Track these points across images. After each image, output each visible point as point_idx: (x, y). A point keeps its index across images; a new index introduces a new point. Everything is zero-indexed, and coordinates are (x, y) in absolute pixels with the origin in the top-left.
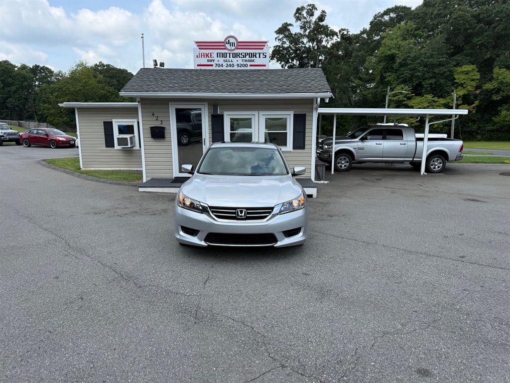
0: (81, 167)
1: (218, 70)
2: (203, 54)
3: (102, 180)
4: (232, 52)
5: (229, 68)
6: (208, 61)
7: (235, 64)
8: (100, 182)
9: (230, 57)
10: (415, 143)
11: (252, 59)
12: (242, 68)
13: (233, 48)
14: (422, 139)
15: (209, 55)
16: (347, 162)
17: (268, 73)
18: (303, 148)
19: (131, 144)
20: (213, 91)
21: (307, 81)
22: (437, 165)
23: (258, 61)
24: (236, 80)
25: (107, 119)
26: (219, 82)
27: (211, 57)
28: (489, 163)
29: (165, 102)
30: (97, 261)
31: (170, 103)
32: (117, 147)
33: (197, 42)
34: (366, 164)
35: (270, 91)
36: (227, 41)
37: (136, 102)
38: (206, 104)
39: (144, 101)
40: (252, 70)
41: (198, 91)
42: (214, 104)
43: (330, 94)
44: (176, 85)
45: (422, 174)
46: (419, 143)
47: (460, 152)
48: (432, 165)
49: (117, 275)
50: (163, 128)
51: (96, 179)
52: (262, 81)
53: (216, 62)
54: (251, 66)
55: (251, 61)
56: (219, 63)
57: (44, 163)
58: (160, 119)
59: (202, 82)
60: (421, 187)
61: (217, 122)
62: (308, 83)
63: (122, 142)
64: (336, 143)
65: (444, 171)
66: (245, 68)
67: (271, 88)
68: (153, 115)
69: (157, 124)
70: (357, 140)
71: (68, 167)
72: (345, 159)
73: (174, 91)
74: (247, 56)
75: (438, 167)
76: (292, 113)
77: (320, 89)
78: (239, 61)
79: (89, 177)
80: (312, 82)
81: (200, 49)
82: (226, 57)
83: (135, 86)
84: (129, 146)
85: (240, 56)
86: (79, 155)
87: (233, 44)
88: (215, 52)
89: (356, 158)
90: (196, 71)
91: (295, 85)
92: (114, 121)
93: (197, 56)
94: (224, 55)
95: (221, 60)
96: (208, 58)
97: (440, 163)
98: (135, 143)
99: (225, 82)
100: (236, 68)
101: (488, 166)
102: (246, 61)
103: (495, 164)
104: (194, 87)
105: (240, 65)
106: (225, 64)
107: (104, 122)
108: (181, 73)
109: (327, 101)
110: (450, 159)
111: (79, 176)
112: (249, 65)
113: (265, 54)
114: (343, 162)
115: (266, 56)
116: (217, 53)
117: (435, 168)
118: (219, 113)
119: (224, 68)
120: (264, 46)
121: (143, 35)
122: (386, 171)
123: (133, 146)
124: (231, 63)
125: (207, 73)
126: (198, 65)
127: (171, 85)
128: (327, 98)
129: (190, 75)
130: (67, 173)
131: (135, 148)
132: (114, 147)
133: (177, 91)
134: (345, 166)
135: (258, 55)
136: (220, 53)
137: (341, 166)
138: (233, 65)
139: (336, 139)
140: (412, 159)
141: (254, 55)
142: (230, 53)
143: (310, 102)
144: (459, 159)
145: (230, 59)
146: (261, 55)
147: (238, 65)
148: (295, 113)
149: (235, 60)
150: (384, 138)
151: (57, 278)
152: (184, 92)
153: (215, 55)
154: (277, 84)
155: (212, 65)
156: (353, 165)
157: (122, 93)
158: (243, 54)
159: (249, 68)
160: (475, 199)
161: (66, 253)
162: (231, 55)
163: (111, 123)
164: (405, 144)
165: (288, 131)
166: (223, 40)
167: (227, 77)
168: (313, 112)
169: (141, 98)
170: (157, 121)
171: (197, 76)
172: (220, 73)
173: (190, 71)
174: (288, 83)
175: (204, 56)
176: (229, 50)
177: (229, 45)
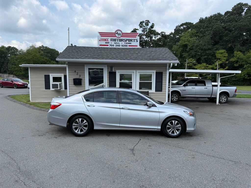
0: (31, 100)
1: (111, 48)
2: (103, 39)
3: (43, 109)
4: (119, 38)
5: (117, 47)
6: (106, 43)
7: (121, 45)
8: (42, 110)
9: (118, 41)
10: (212, 88)
11: (130, 42)
12: (124, 47)
13: (120, 36)
14: (216, 86)
15: (106, 40)
16: (177, 97)
17: (139, 50)
18: (161, 91)
19: (60, 88)
20: (111, 59)
21: (163, 54)
22: (224, 99)
23: (133, 43)
24: (123, 53)
25: (47, 74)
26: (113, 54)
27: (107, 41)
29: (82, 65)
31: (85, 65)
32: (51, 89)
33: (99, 33)
35: (144, 59)
36: (116, 32)
37: (65, 64)
38: (106, 66)
39: (70, 64)
40: (130, 48)
41: (103, 59)
42: (111, 66)
43: (178, 61)
44: (89, 55)
45: (217, 104)
46: (214, 88)
47: (235, 92)
48: (221, 99)
50: (81, 80)
51: (39, 108)
52: (137, 54)
53: (110, 44)
54: (129, 46)
55: (130, 43)
56: (112, 44)
57: (9, 98)
58: (79, 74)
59: (103, 54)
61: (112, 76)
63: (55, 86)
64: (172, 87)
65: (227, 102)
66: (126, 47)
68: (75, 72)
69: (77, 77)
70: (182, 86)
71: (23, 100)
72: (176, 96)
73: (88, 58)
74: (127, 41)
75: (224, 100)
76: (155, 71)
77: (172, 59)
78: (123, 43)
79: (35, 107)
80: (166, 55)
81: (101, 36)
82: (116, 41)
83: (65, 55)
84: (59, 88)
85: (123, 40)
86: (29, 92)
88: (110, 38)
89: (181, 95)
90: (99, 48)
91: (156, 56)
92: (50, 75)
93: (100, 40)
94: (114, 40)
95: (113, 43)
97: (225, 98)
98: (62, 87)
99: (117, 54)
100: (121, 47)
101: (247, 100)
102: (126, 43)
104: (100, 56)
105: (123, 46)
106: (115, 45)
107: (45, 75)
108: (91, 49)
109: (176, 65)
110: (230, 96)
111: (29, 107)
113: (137, 40)
114: (175, 97)
115: (137, 41)
116: (111, 39)
117: (222, 101)
118: (113, 71)
119: (115, 47)
120: (137, 35)
121: (69, 28)
122: (197, 102)
123: (61, 89)
124: (119, 44)
125: (106, 49)
126: (100, 45)
127: (86, 55)
128: (176, 63)
129: (96, 50)
130: (22, 104)
131: (62, 90)
132: (50, 89)
133: (90, 59)
134: (176, 99)
135: (133, 41)
136: (112, 39)
137: (174, 100)
138: (119, 46)
139: (172, 85)
140: (210, 96)
141: (131, 40)
142: (118, 39)
144: (235, 96)
146: (135, 40)
147: (122, 46)
148: (157, 71)
149: (120, 43)
150: (196, 85)
152: (94, 59)
153: (109, 40)
154: (146, 56)
155: (108, 45)
156: (180, 99)
157: (57, 59)
158: (125, 40)
159: (128, 47)
162: (119, 40)
163: (49, 76)
164: (207, 88)
165: (152, 81)
166: (114, 32)
167: (117, 51)
168: (166, 71)
169: (68, 62)
170: (77, 75)
171: (100, 51)
172: (113, 49)
173: (96, 48)
174: (152, 55)
175: (103, 40)
176: (117, 37)
177: (118, 34)
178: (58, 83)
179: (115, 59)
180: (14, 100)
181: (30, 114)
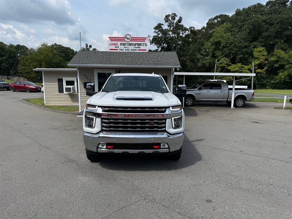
0: (45, 103)
1: (121, 52)
4: (128, 43)
5: (127, 51)
6: (116, 47)
7: (130, 49)
8: (56, 112)
9: (127, 45)
10: (228, 91)
11: (139, 46)
13: (129, 40)
14: (231, 89)
15: (116, 44)
16: (191, 101)
17: (148, 54)
19: (73, 91)
20: (118, 64)
21: (168, 59)
22: (240, 103)
23: (142, 48)
24: (130, 58)
25: (60, 78)
26: (121, 59)
28: (269, 102)
29: (92, 70)
30: (56, 153)
31: (95, 70)
32: (65, 92)
33: (109, 37)
34: (202, 102)
36: (126, 37)
37: (76, 68)
38: (114, 70)
39: (81, 69)
40: (139, 53)
41: (110, 64)
42: (118, 70)
43: (179, 66)
44: (98, 60)
45: (232, 108)
46: (230, 91)
47: (253, 96)
48: (238, 103)
49: (66, 160)
51: (53, 110)
52: (144, 58)
53: (120, 48)
54: (138, 50)
55: (139, 48)
56: (121, 48)
57: (24, 101)
58: (89, 78)
59: (112, 59)
60: (230, 115)
62: (169, 60)
63: (68, 90)
65: (245, 106)
66: (135, 51)
67: (149, 63)
68: (86, 76)
69: (87, 81)
70: (197, 89)
71: (37, 103)
72: (190, 99)
73: (97, 64)
74: (137, 45)
77: (174, 64)
78: (132, 47)
79: (50, 109)
80: (171, 59)
81: (111, 41)
82: (125, 45)
83: (76, 61)
84: (72, 92)
85: (133, 45)
86: (44, 97)
87: (129, 39)
88: (119, 42)
89: (196, 99)
90: (109, 52)
91: (161, 61)
92: (64, 78)
93: (110, 45)
94: (124, 44)
95: (122, 47)
96: (115, 46)
97: (242, 102)
98: (75, 91)
99: (124, 59)
101: (268, 103)
102: (136, 47)
103: (273, 103)
104: (108, 61)
105: (133, 50)
106: (124, 49)
107: (58, 79)
108: (101, 54)
109: (178, 70)
110: (247, 100)
111: (44, 109)
112: (137, 50)
114: (189, 101)
115: (146, 45)
116: (121, 43)
117: (239, 105)
119: (124, 51)
120: (146, 40)
121: (80, 32)
124: (128, 49)
125: (115, 54)
126: (110, 50)
127: (95, 60)
128: (178, 68)
129: (105, 55)
130: (37, 107)
131: (75, 93)
132: (63, 93)
134: (190, 103)
135: (142, 45)
137: (188, 103)
138: (129, 50)
140: (226, 100)
141: (140, 45)
142: (127, 44)
143: (169, 70)
144: (252, 99)
145: (127, 47)
146: (144, 44)
147: (131, 50)
149: (130, 47)
150: (211, 89)
151: (37, 161)
152: (103, 64)
153: (119, 44)
154: (152, 60)
155: (118, 50)
156: (195, 103)
157: (69, 65)
159: (137, 51)
160: (257, 121)
161: (40, 149)
162: (128, 44)
163: (62, 79)
164: (222, 92)
167: (126, 56)
168: (171, 75)
169: (79, 67)
170: (87, 79)
171: (109, 55)
172: (122, 54)
173: (106, 52)
174: (158, 60)
175: (113, 44)
176: (127, 42)
177: (127, 39)
178: (71, 87)
179: (121, 64)
180: (30, 103)
181: (46, 114)
